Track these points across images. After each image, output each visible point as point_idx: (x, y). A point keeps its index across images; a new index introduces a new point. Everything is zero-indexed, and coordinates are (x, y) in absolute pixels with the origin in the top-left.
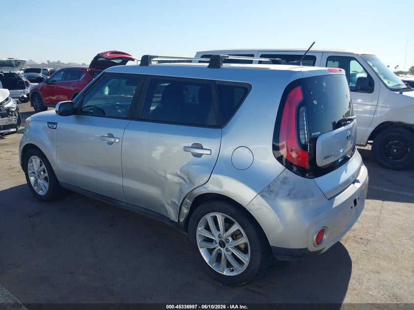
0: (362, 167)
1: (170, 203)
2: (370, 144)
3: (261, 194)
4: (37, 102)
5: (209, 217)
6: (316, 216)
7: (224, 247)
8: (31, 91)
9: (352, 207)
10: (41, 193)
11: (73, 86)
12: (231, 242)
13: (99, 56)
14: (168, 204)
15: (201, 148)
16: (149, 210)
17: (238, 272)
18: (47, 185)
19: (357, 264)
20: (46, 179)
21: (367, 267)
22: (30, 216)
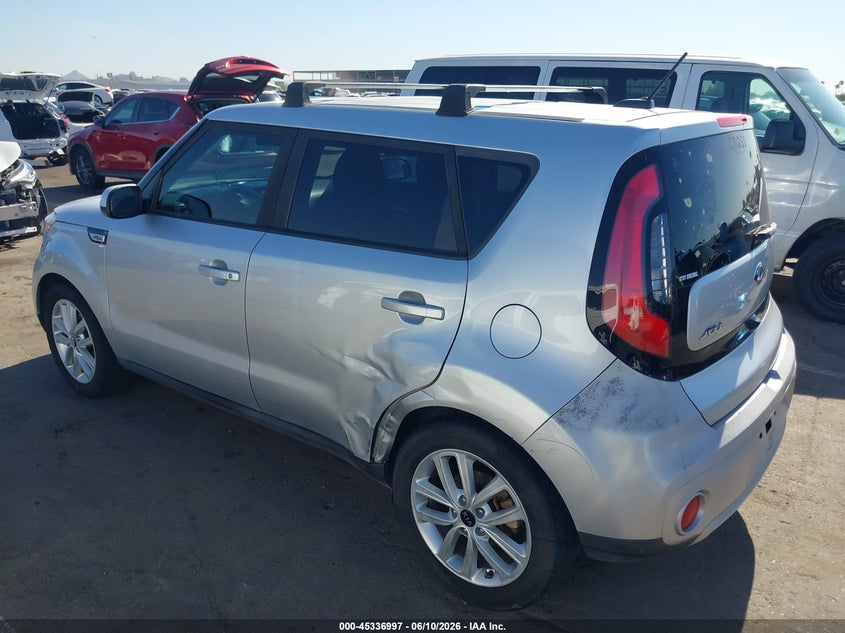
0: (783, 335)
1: (352, 420)
2: (791, 265)
3: (559, 416)
4: (83, 165)
5: (438, 458)
6: (685, 468)
7: (472, 526)
8: (70, 142)
9: (761, 436)
10: (81, 378)
11: (156, 134)
12: (488, 517)
13: (208, 69)
14: (348, 421)
15: (421, 303)
16: (308, 430)
17: (502, 579)
18: (92, 362)
19: (767, 554)
20: (89, 349)
21: (788, 563)
22: (57, 432)
